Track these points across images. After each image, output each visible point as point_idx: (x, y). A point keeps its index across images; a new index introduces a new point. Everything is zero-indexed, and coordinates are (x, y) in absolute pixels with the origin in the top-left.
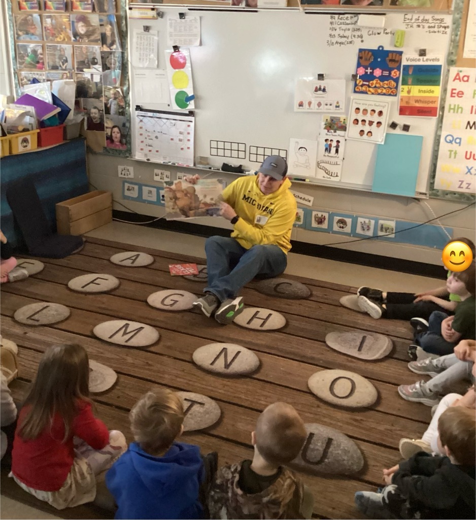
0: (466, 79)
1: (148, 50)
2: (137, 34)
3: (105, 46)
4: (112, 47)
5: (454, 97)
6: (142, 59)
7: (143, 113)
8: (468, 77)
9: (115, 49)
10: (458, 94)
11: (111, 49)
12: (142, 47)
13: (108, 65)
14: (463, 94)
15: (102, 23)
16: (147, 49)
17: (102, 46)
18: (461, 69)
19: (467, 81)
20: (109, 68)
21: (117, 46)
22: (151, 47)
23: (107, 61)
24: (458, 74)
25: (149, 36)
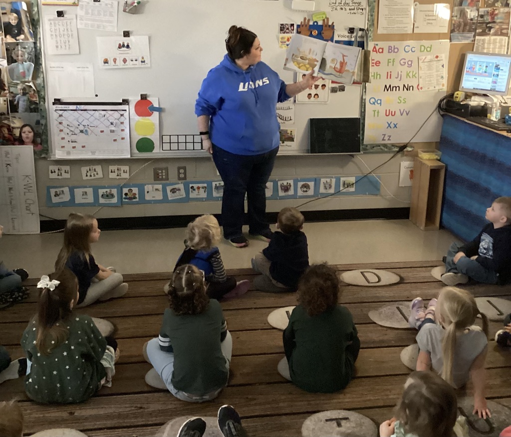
0: (381, 50)
1: (66, 37)
2: (50, 20)
3: (8, 36)
4: (18, 38)
5: (373, 66)
6: (60, 47)
7: (63, 107)
8: (383, 49)
9: (22, 40)
10: (376, 63)
11: (16, 40)
12: (58, 33)
13: (15, 58)
14: (380, 63)
15: (4, 11)
16: (64, 35)
17: (5, 37)
18: (376, 43)
19: (382, 52)
20: (15, 61)
21: (26, 36)
22: (70, 33)
23: (13, 53)
24: (375, 47)
25: (65, 21)
